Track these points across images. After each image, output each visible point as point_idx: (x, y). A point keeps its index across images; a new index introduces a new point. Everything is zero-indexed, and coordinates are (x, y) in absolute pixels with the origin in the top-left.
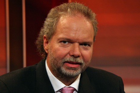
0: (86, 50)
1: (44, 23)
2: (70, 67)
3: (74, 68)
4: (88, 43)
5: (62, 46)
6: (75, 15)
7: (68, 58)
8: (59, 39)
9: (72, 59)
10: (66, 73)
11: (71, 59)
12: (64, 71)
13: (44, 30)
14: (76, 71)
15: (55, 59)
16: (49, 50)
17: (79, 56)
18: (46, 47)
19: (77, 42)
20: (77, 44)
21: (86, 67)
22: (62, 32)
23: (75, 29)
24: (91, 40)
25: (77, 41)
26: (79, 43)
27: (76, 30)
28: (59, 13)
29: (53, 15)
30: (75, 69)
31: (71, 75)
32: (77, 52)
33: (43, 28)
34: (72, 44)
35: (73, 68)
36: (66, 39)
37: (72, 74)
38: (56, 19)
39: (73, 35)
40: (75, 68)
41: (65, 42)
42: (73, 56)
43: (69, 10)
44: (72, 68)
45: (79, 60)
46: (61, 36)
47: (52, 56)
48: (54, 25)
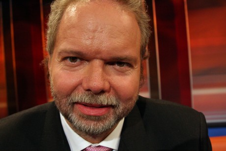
0: (122, 75)
3: (95, 116)
4: (126, 59)
7: (79, 96)
8: (60, 53)
14: (102, 121)
19: (97, 58)
20: (97, 63)
23: (91, 27)
24: (132, 52)
25: (98, 56)
26: (102, 59)
27: (94, 31)
30: (98, 119)
32: (97, 82)
37: (94, 130)
39: (88, 42)
40: (99, 116)
41: (73, 59)
42: (88, 90)
44: (90, 116)
46: (64, 46)
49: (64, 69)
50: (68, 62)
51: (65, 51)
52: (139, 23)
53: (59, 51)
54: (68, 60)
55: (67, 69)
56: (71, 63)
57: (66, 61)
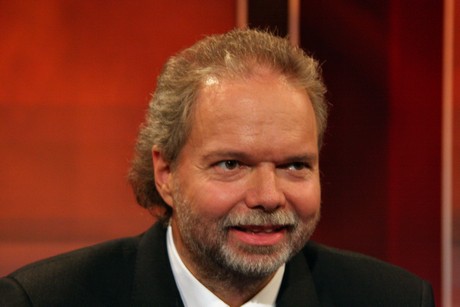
1: (148, 107)
2: (253, 246)
3: (266, 246)
4: (305, 157)
5: (219, 177)
6: (249, 72)
7: (241, 217)
8: (206, 158)
9: (256, 219)
10: (239, 267)
11: (252, 218)
12: (233, 259)
13: (150, 132)
15: (198, 221)
16: (176, 196)
17: (278, 207)
18: (164, 186)
19: (266, 161)
20: (267, 169)
21: (305, 234)
22: (215, 134)
25: (268, 158)
26: (274, 162)
27: (261, 123)
28: (198, 72)
29: (177, 79)
30: (269, 250)
31: (259, 271)
32: (272, 195)
33: (147, 125)
34: (250, 169)
35: (264, 249)
36: (230, 154)
37: (262, 269)
38: (188, 91)
40: (270, 246)
42: (259, 207)
43: (228, 57)
44: (258, 246)
45: (283, 217)
46: (212, 146)
47: (187, 211)
48: (182, 111)
49: (215, 179)
50: (223, 168)
51: (219, 153)
52: (311, 99)
53: (206, 154)
54: (223, 165)
55: (219, 180)
56: (227, 170)
57: (217, 168)
